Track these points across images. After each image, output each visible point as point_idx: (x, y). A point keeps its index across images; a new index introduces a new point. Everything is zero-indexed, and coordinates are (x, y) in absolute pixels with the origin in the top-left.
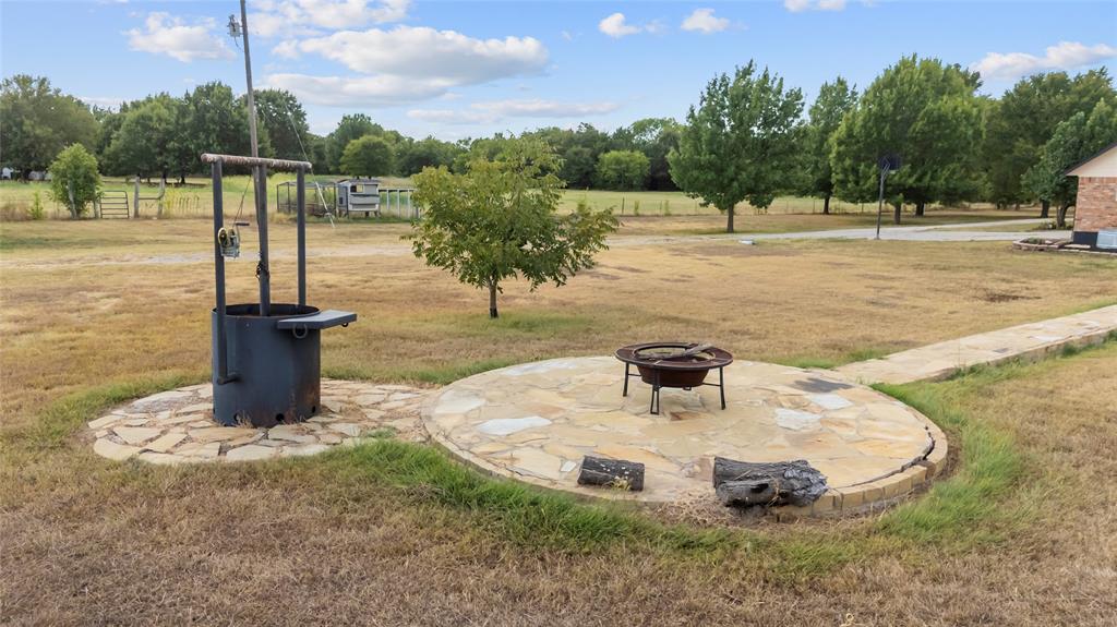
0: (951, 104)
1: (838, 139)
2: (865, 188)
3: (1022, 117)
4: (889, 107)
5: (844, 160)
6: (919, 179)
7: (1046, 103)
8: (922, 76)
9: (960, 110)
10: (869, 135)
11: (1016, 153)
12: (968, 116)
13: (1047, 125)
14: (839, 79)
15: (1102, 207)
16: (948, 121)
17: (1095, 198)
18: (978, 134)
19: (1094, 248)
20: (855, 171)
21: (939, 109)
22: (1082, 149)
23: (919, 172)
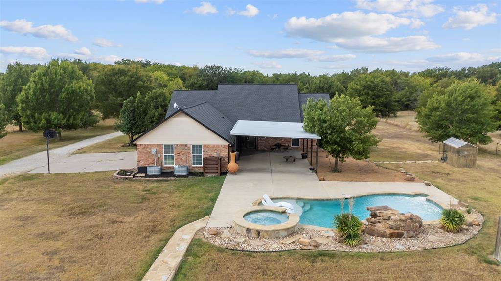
0: (78, 85)
1: (21, 100)
2: (40, 125)
3: (110, 85)
4: (47, 86)
5: (26, 111)
6: (68, 120)
7: (118, 80)
8: (61, 71)
9: (82, 88)
10: (38, 99)
11: (109, 101)
12: (86, 91)
13: (120, 89)
14: (17, 62)
15: (147, 156)
16: (77, 94)
17: (144, 153)
18: (92, 97)
19: (147, 176)
20: (33, 116)
21: (72, 87)
22: (135, 113)
23: (67, 116)
